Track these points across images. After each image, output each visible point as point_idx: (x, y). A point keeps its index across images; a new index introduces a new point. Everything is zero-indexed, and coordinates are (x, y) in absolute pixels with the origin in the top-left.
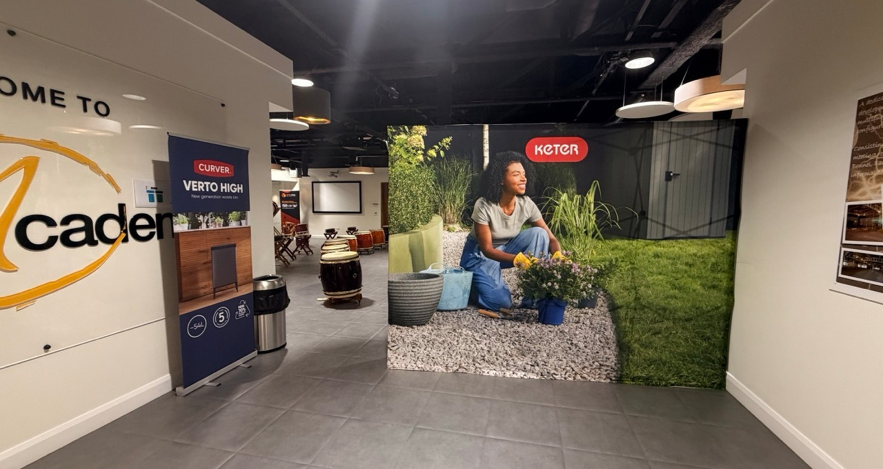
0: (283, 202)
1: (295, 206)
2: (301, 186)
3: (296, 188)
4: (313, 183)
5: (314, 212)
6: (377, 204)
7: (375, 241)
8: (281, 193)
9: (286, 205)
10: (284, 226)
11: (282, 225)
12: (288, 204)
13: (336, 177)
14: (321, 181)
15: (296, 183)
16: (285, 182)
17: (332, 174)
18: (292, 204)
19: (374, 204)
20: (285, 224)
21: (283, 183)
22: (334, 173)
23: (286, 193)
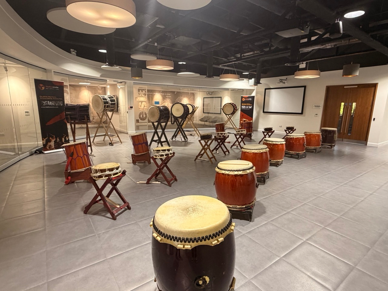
0: (243, 104)
1: (250, 107)
2: (257, 93)
3: (254, 94)
4: (266, 89)
5: (264, 112)
6: (319, 106)
7: (309, 144)
8: (242, 97)
9: (244, 107)
10: (242, 122)
11: (240, 121)
12: (246, 106)
13: (284, 83)
14: (272, 87)
15: (254, 90)
16: (247, 90)
17: (281, 81)
18: (248, 106)
19: (315, 106)
20: (242, 120)
21: (245, 91)
22: (282, 80)
23: (245, 98)
